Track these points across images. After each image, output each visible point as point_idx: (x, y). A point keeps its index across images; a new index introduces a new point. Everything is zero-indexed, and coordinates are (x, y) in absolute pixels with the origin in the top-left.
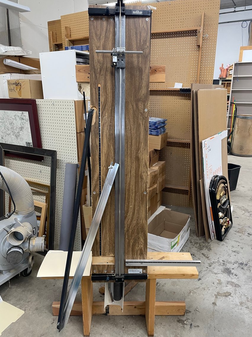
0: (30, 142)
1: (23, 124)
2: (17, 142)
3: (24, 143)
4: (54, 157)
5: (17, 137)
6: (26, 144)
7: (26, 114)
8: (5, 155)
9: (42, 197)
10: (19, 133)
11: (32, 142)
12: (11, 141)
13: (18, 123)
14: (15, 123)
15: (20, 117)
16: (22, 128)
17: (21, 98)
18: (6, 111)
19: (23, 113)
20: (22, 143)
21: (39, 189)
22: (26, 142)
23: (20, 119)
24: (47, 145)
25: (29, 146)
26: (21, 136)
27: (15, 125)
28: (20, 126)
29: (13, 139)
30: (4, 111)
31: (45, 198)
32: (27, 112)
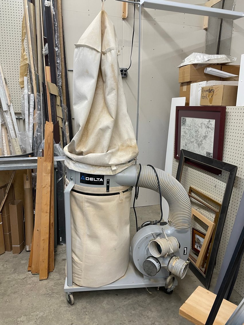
0: (210, 152)
1: (207, 133)
2: (199, 151)
3: (204, 153)
4: (233, 173)
5: (199, 145)
6: (207, 154)
7: (213, 122)
8: (185, 162)
9: (212, 214)
10: (201, 141)
11: (212, 152)
12: (193, 149)
13: (203, 131)
14: (200, 132)
15: (206, 125)
16: (205, 137)
17: (211, 105)
18: (194, 119)
19: (209, 121)
20: (202, 152)
21: (210, 204)
22: (207, 152)
23: (206, 127)
24: (228, 158)
25: (209, 156)
26: (203, 144)
27: (200, 133)
28: (204, 135)
29: (195, 147)
30: (192, 118)
31: (214, 217)
32: (214, 121)
